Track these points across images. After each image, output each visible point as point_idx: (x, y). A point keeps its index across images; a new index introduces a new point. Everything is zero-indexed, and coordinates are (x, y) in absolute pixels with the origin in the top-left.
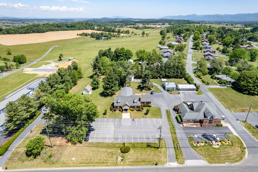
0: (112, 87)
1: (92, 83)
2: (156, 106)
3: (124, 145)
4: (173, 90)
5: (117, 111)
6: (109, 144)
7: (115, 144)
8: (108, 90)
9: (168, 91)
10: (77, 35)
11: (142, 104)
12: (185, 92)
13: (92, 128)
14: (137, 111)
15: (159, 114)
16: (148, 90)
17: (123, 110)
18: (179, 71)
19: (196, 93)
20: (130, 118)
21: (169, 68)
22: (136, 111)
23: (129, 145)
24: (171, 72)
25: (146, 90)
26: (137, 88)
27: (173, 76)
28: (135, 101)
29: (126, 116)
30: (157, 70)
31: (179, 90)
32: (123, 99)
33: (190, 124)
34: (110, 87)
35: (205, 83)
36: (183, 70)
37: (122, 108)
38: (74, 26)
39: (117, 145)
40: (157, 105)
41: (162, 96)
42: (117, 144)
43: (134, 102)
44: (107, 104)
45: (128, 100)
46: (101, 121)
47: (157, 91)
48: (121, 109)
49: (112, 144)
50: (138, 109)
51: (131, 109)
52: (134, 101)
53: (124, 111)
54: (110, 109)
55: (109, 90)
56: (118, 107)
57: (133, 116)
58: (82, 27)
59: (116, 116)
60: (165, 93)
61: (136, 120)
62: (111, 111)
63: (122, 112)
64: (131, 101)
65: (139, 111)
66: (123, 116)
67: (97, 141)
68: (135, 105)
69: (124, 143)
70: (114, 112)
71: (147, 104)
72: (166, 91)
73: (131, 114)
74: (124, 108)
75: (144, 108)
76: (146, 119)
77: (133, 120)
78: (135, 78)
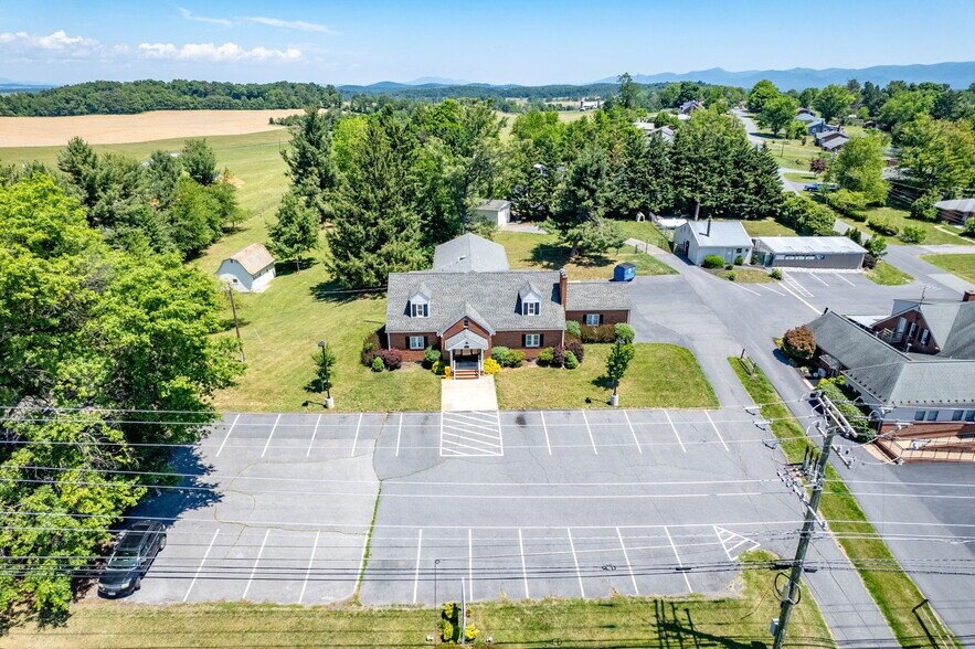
0: (383, 238)
1: (277, 235)
2: (661, 340)
3: (449, 629)
4: (739, 263)
5: (410, 370)
6: (320, 622)
7: (370, 616)
8: (357, 255)
9: (707, 265)
10: (271, 122)
11: (576, 326)
12: (805, 274)
13: (203, 479)
14: (542, 363)
15: (697, 384)
16: (591, 265)
17: (445, 361)
18: (749, 178)
19: (872, 279)
20: (495, 406)
21: (696, 162)
22: (533, 365)
23: (495, 622)
24: (709, 184)
25: (580, 264)
26: (530, 256)
27: (718, 207)
28: (529, 299)
29: (468, 395)
30: (635, 172)
31: (771, 261)
32: (447, 290)
33: (943, 441)
34: (367, 236)
35: (893, 234)
36: (769, 173)
37: (438, 346)
38: (260, 94)
39: (394, 625)
40: (664, 331)
41: (684, 289)
42: (392, 614)
43: (519, 308)
44: (344, 332)
45: (478, 297)
46: (282, 434)
47: (646, 268)
48: (435, 355)
49: (342, 623)
50: (546, 354)
51: (503, 351)
52: (519, 300)
53: (453, 363)
54: (359, 358)
55: (364, 254)
56: (416, 341)
57: (520, 398)
58: (294, 98)
59: (400, 399)
60: (696, 276)
61: (541, 420)
62: (368, 371)
63: (438, 373)
64: (505, 304)
65: (556, 364)
66: (446, 399)
67: (215, 598)
68: (527, 322)
69: (456, 609)
70: (385, 372)
71: (607, 326)
72: (697, 269)
73: (505, 382)
74: (454, 344)
75: (585, 346)
76: (610, 412)
77: (521, 421)
78: (513, 219)
